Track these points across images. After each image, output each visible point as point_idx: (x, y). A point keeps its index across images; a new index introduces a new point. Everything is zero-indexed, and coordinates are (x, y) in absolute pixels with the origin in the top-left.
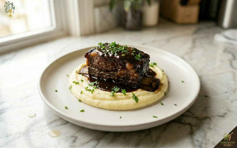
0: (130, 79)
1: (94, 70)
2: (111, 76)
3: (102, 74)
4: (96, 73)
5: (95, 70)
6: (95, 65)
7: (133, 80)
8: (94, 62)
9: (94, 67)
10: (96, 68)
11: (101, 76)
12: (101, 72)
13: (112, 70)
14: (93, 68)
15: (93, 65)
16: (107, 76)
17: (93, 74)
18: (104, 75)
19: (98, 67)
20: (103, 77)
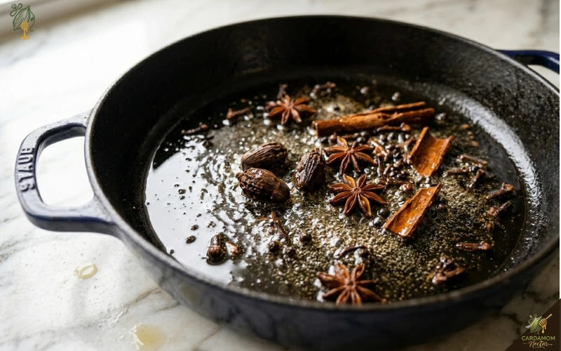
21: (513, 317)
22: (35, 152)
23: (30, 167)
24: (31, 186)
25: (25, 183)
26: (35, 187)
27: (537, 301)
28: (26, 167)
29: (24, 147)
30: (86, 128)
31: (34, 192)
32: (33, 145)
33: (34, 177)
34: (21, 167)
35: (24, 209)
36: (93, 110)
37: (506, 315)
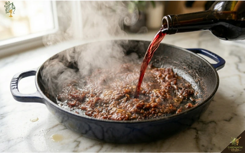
21: (195, 129)
22: (18, 78)
23: (16, 82)
24: (16, 88)
25: (14, 87)
26: (17, 88)
27: (204, 124)
28: (15, 82)
29: (14, 77)
30: (36, 72)
31: (17, 89)
32: (18, 76)
33: (17, 85)
34: (13, 82)
35: (12, 94)
36: (39, 67)
37: (193, 128)
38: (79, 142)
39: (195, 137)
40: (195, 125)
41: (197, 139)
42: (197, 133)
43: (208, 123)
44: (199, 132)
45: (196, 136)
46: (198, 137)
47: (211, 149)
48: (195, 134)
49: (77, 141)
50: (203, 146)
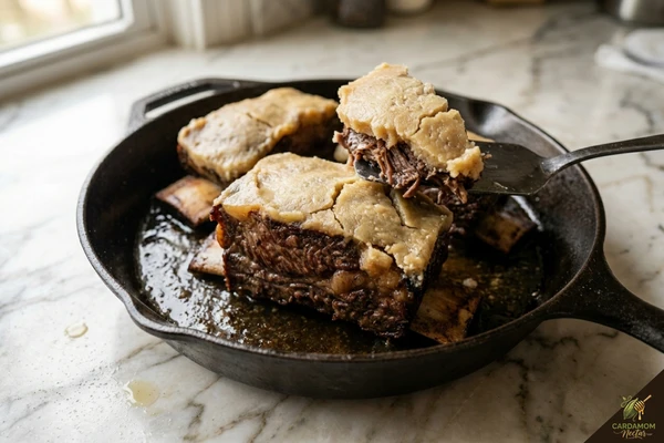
0: (376, 307)
1: (247, 266)
2: (307, 290)
3: (274, 280)
4: (252, 275)
5: (250, 264)
6: (249, 247)
7: (388, 310)
8: (243, 238)
9: (244, 254)
10: (252, 258)
11: (270, 288)
12: (271, 275)
13: (311, 273)
14: (243, 258)
15: (243, 248)
16: (296, 289)
17: (242, 278)
18: (281, 283)
19: (259, 257)
20: (278, 290)
38: (201, 408)
39: (518, 390)
40: (522, 351)
41: (524, 396)
42: (525, 378)
43: (556, 343)
44: (531, 376)
45: (521, 387)
46: (527, 392)
47: (562, 431)
48: (520, 381)
49: (195, 406)
50: (539, 419)
